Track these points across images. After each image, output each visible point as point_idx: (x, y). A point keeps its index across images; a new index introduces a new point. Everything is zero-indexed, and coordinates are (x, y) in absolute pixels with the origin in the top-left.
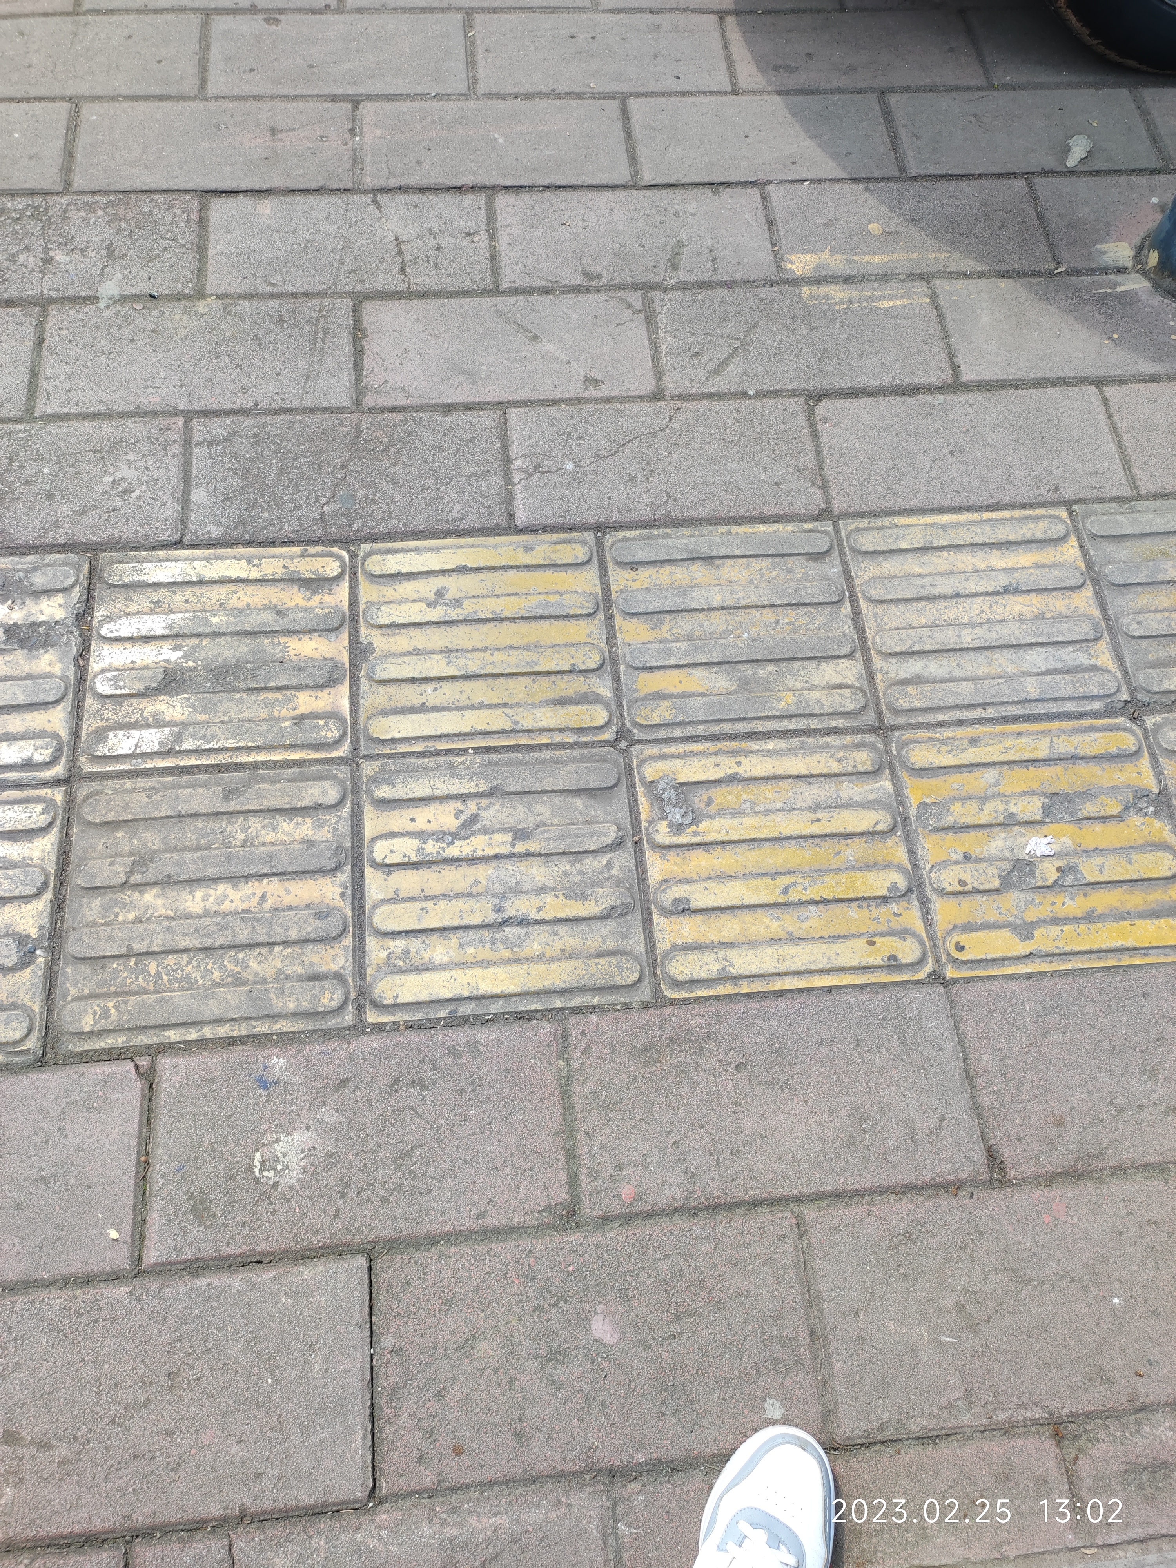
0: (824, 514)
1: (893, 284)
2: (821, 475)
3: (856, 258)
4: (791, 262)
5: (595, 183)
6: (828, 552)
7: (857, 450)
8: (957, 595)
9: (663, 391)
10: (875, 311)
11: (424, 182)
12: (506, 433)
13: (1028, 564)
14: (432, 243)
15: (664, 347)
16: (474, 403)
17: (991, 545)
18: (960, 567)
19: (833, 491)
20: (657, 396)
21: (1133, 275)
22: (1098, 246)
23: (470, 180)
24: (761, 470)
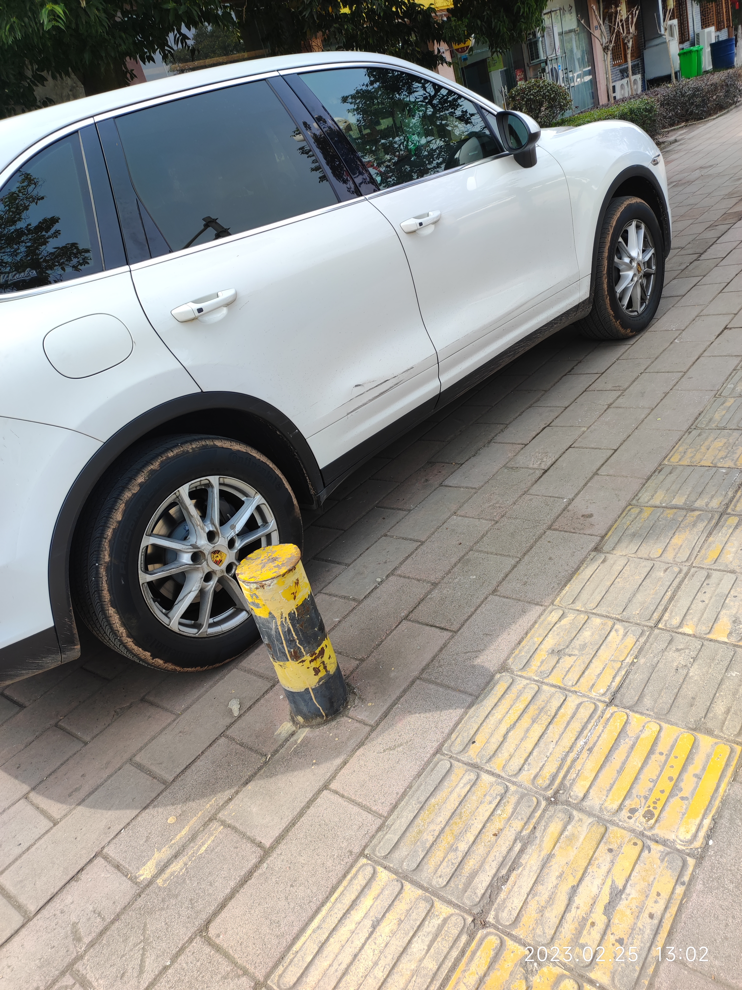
1: (200, 836)
2: (238, 968)
3: (173, 842)
4: (141, 875)
7: (246, 933)
8: (356, 956)
10: (201, 857)
13: (371, 902)
17: (348, 911)
18: (344, 938)
19: (251, 969)
21: (299, 731)
22: (276, 734)
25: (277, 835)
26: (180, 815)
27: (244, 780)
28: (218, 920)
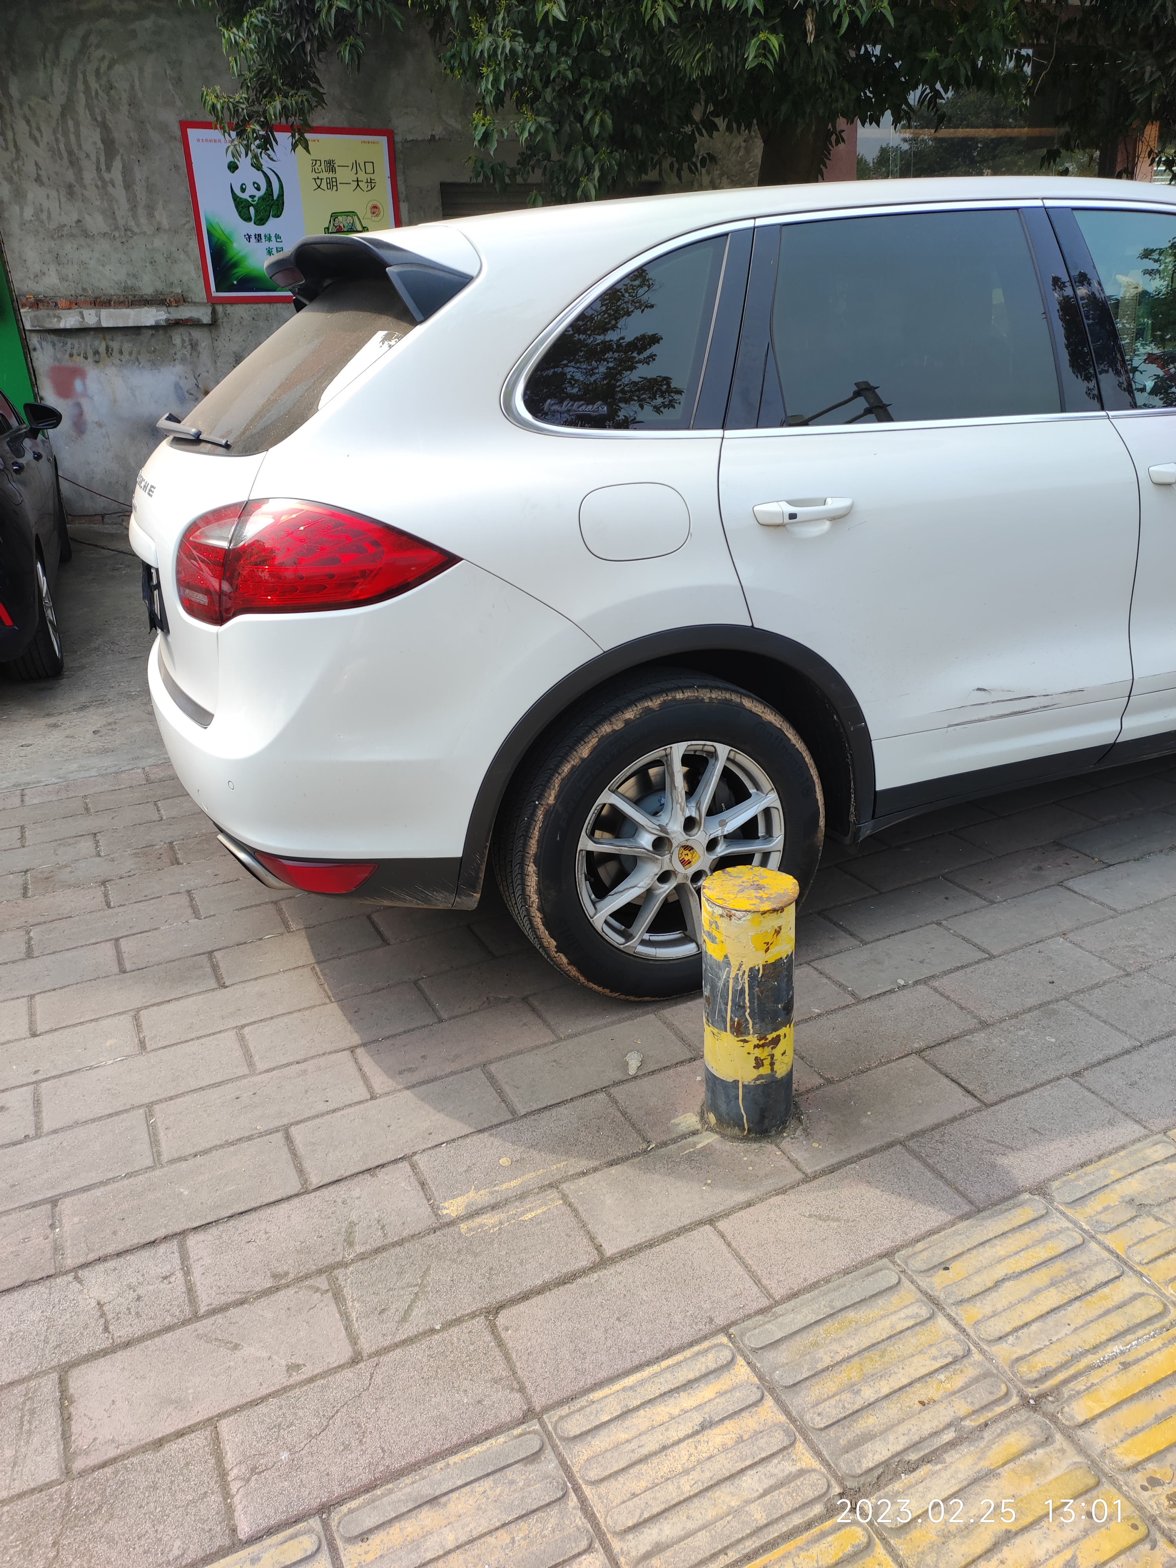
0: (529, 1414)
1: (531, 1199)
2: (515, 1379)
3: (496, 1188)
4: (446, 1208)
5: (272, 1200)
6: (541, 1449)
7: (541, 1345)
8: (664, 1448)
9: (360, 1353)
10: (522, 1224)
11: (121, 1247)
12: (219, 1447)
13: (712, 1396)
14: (132, 1295)
15: (354, 1314)
16: (184, 1429)
17: (677, 1390)
18: (659, 1419)
19: (530, 1390)
20: (355, 1360)
21: (705, 1133)
22: (672, 1121)
23: (162, 1233)
24: (462, 1394)
25: (625, 1247)
26: (517, 1161)
27: (609, 1158)
28: (514, 1310)
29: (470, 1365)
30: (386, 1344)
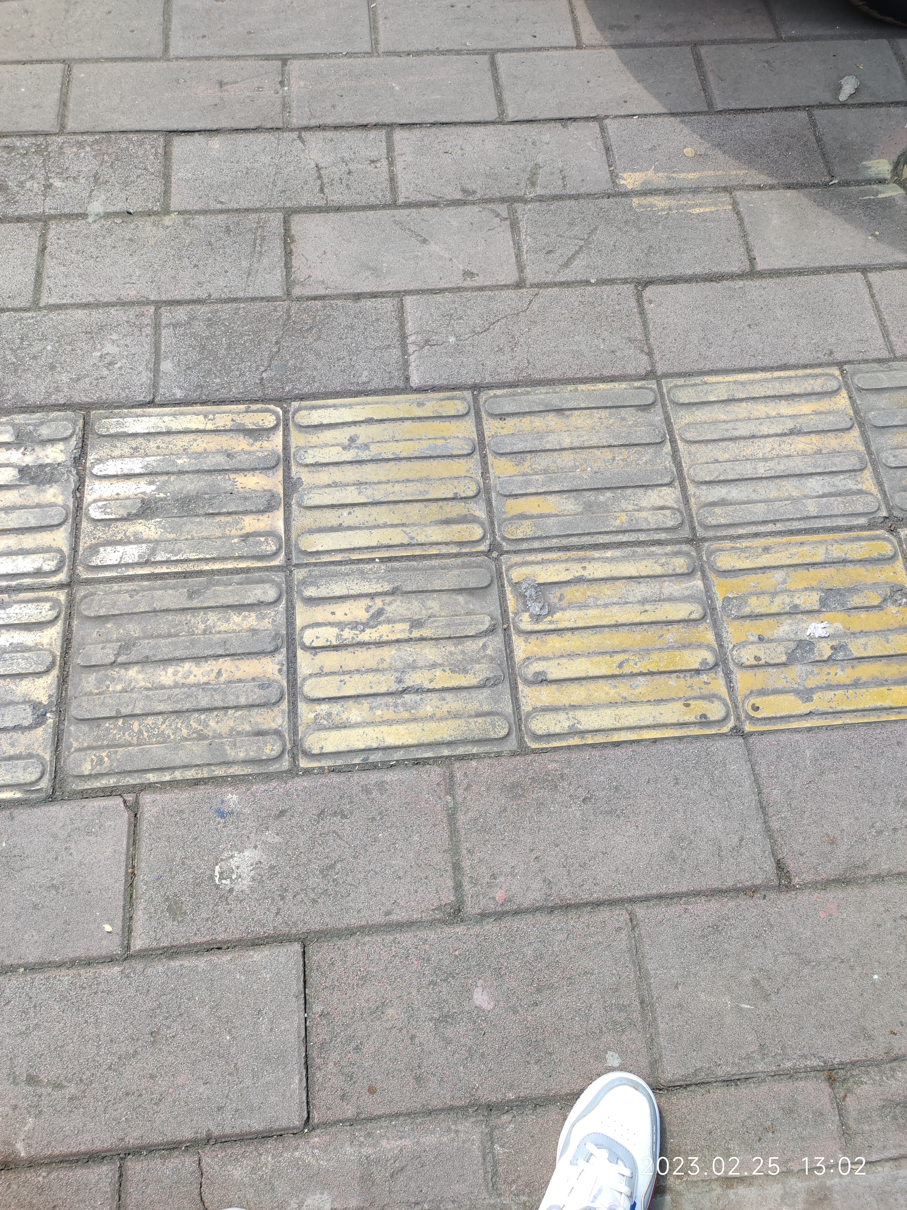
0: (651, 375)
1: (704, 195)
2: (647, 344)
3: (674, 175)
5: (470, 120)
6: (653, 404)
8: (754, 437)
9: (524, 281)
10: (689, 216)
11: (338, 122)
12: (403, 315)
13: (808, 411)
14: (344, 168)
15: (525, 247)
16: (377, 292)
17: (780, 397)
18: (756, 414)
19: (657, 356)
20: (520, 285)
21: (892, 185)
22: (864, 163)
23: (373, 119)
24: (601, 341)
25: (776, 267)
26: (700, 155)
27: (789, 180)
28: (661, 289)
29: (613, 321)
30: (547, 280)
